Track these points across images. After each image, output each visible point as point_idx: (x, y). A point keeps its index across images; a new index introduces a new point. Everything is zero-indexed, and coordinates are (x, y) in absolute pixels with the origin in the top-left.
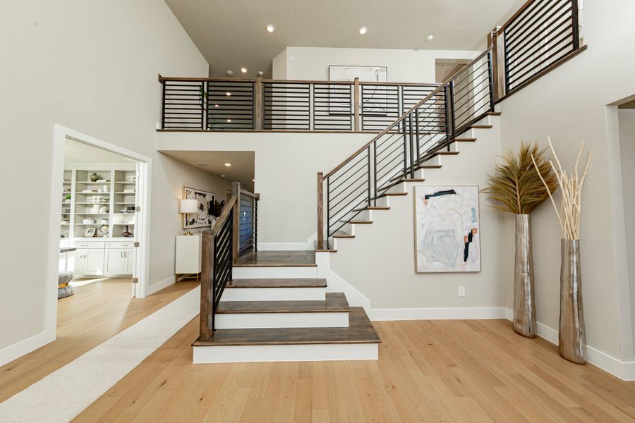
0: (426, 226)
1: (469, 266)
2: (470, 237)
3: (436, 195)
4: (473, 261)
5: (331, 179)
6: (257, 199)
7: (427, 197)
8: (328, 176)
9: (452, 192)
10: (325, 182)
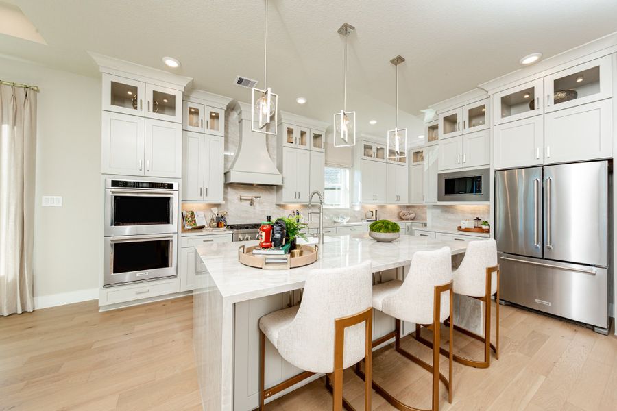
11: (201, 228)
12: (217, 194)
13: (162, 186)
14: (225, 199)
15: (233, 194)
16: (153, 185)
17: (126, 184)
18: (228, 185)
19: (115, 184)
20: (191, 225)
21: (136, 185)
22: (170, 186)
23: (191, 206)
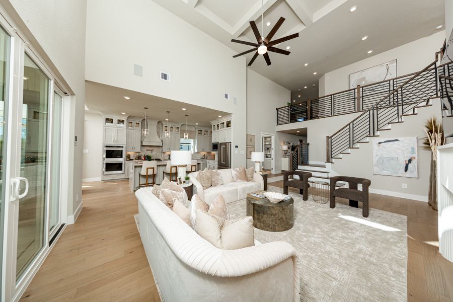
0: (379, 156)
1: (408, 174)
2: (410, 161)
3: (385, 142)
4: (412, 172)
5: (332, 138)
6: (308, 145)
7: (380, 143)
8: (331, 137)
9: (397, 140)
10: (330, 139)
11: (132, 160)
12: (138, 149)
13: (121, 147)
14: (141, 150)
15: (145, 149)
16: (118, 147)
17: (109, 147)
18: (142, 146)
19: (106, 147)
20: (129, 158)
21: (112, 147)
22: (123, 147)
23: (129, 153)
